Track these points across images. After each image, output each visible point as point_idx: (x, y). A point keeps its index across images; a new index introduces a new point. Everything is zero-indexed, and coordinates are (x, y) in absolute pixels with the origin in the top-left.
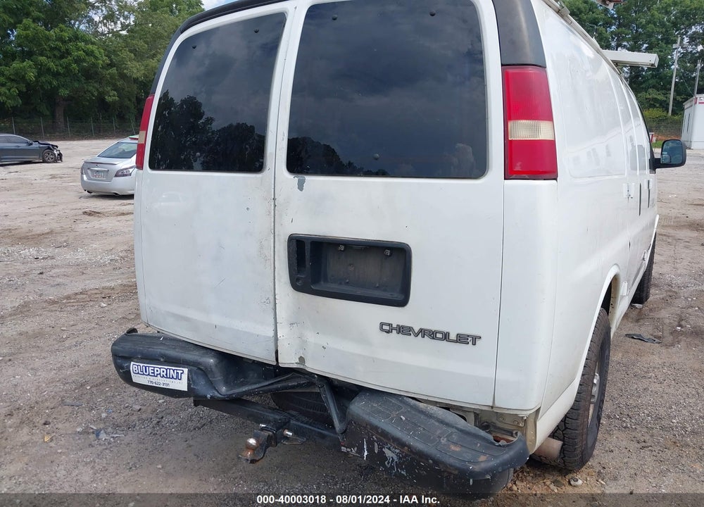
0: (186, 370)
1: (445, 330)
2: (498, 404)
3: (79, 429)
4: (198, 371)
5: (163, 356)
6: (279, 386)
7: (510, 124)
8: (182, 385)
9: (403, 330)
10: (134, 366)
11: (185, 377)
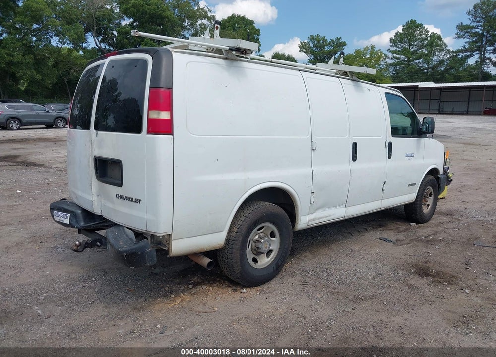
0: (69, 215)
1: (132, 197)
2: (148, 230)
3: (52, 246)
4: (74, 215)
5: (63, 208)
6: (101, 224)
7: (149, 111)
8: (67, 221)
9: (121, 197)
10: (55, 212)
11: (69, 218)
